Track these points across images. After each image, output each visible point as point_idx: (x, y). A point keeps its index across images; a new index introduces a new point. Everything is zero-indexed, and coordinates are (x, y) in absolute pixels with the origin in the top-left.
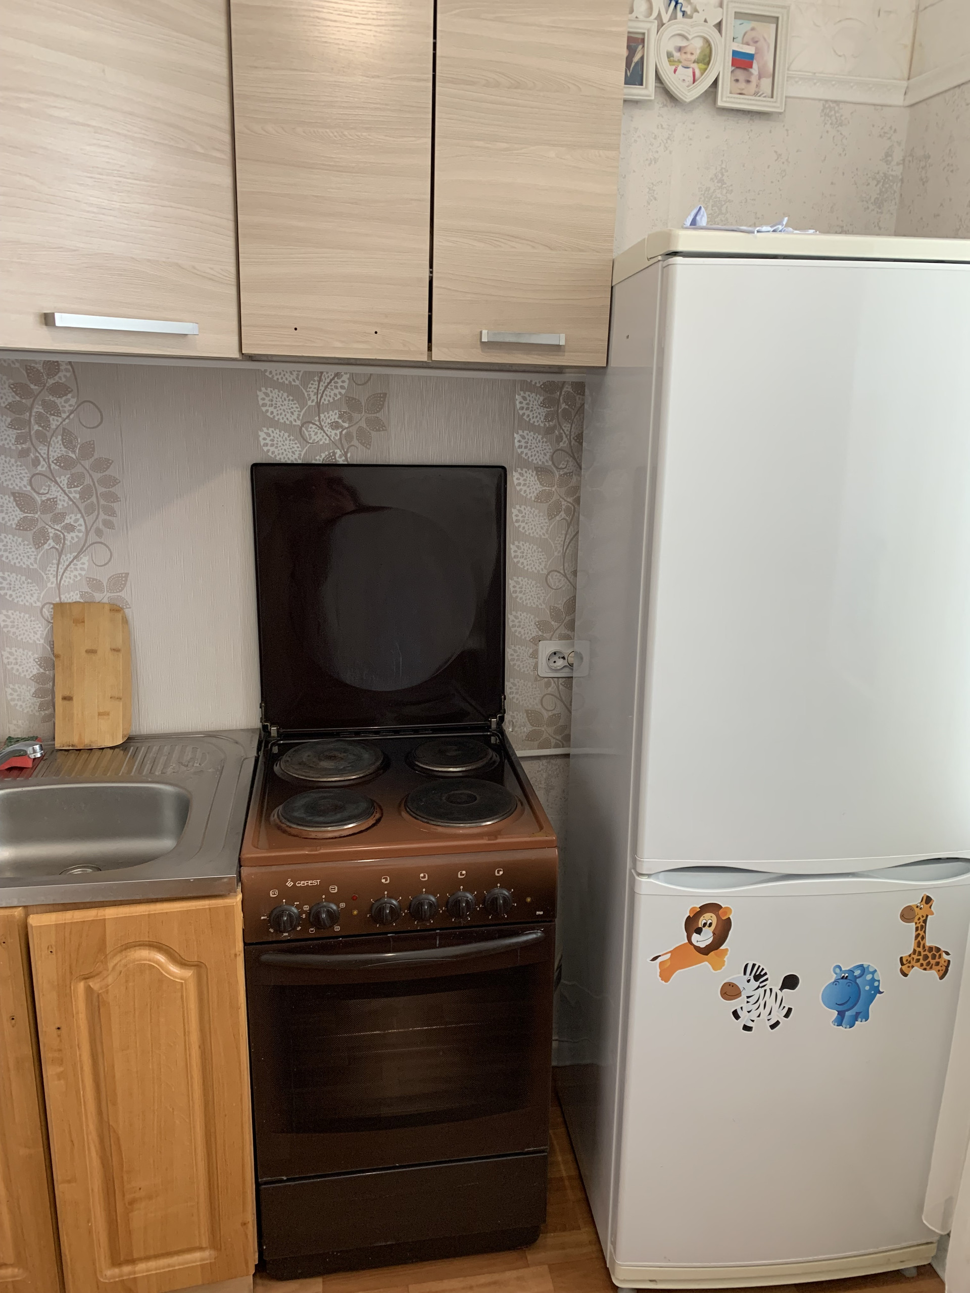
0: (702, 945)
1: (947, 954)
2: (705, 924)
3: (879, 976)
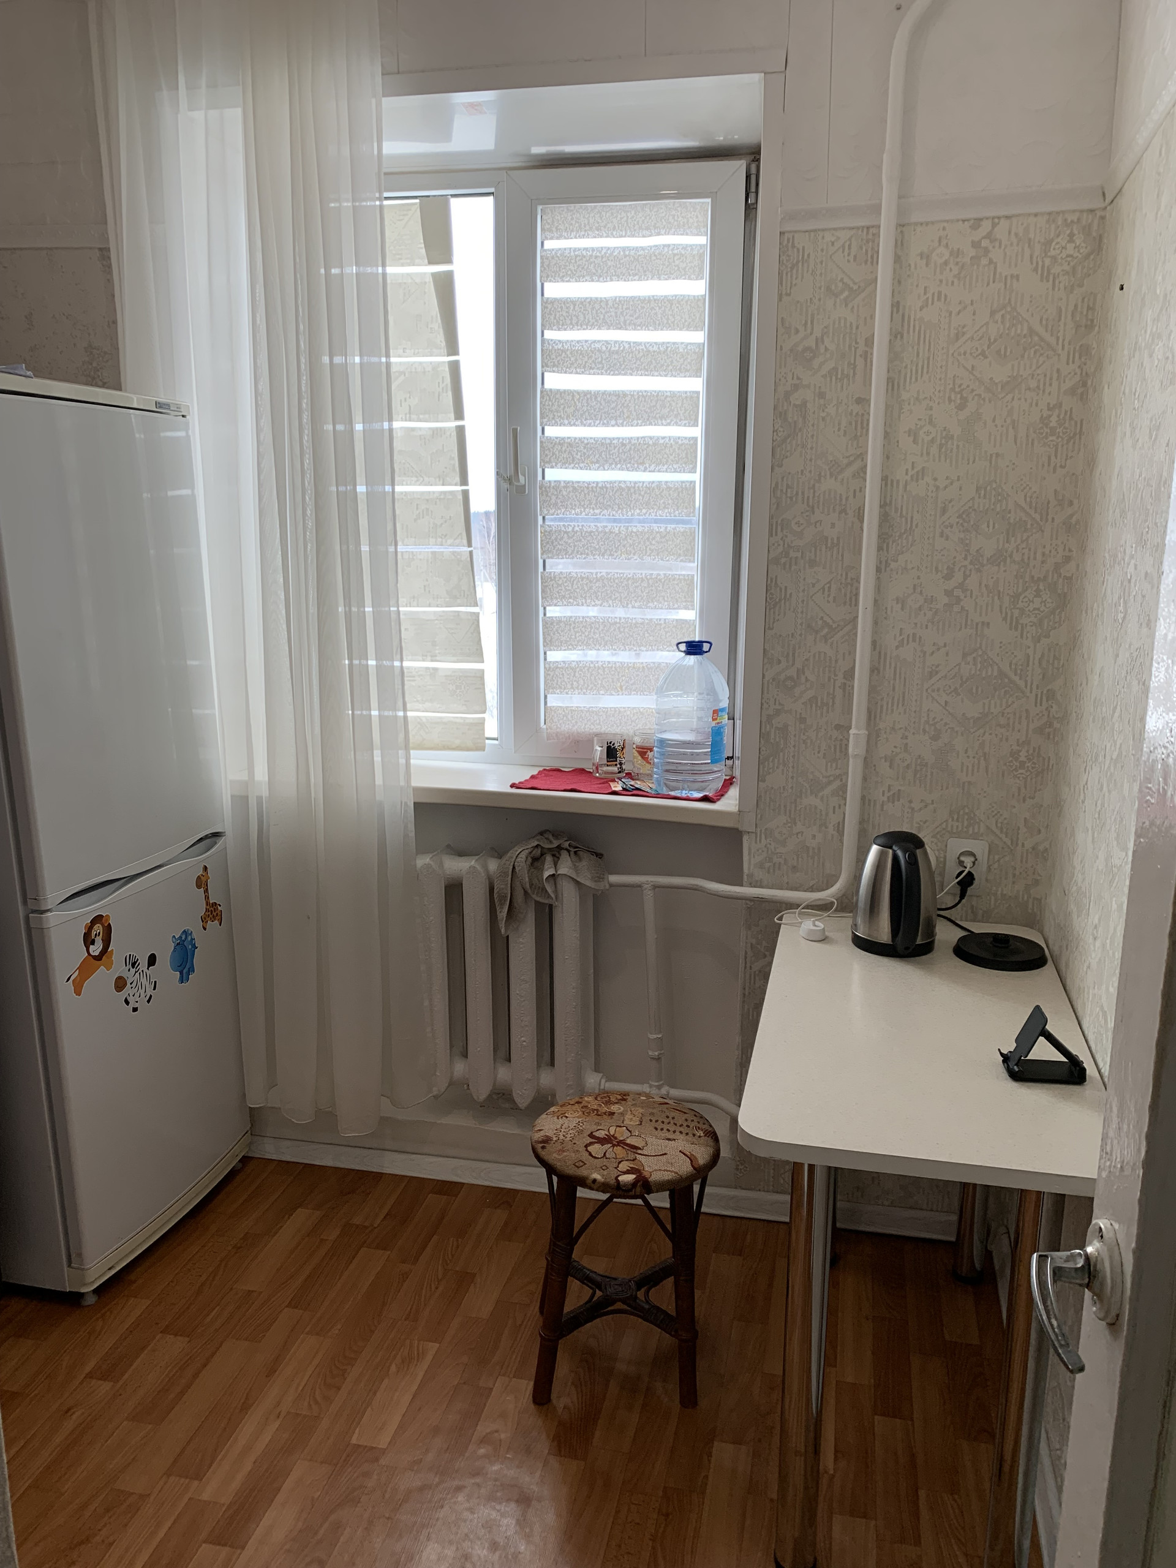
0: (97, 953)
1: (220, 906)
2: (96, 934)
3: (194, 935)
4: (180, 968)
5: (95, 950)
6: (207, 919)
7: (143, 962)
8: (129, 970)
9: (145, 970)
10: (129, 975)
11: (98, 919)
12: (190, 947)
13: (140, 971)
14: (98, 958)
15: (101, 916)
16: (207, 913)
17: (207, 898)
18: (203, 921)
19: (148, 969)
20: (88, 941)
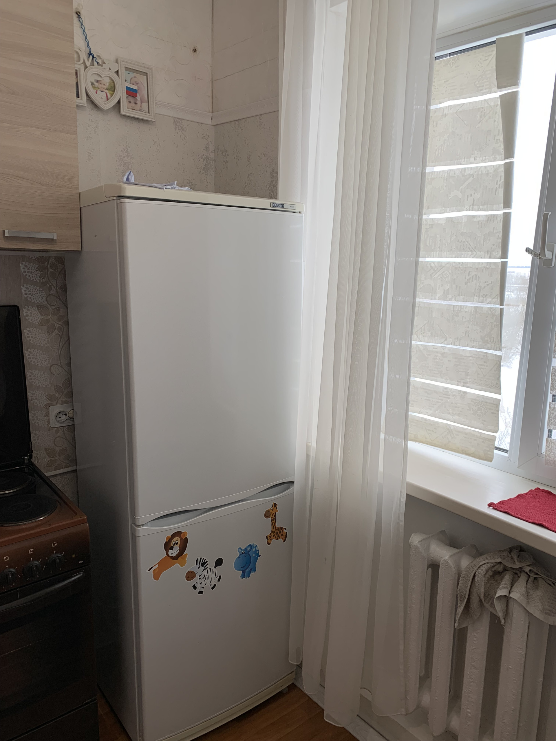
0: (174, 555)
1: (285, 529)
2: (175, 544)
3: (258, 548)
4: (243, 569)
5: (173, 553)
6: (272, 537)
7: (211, 564)
8: (199, 568)
9: (212, 568)
10: (199, 571)
11: (178, 534)
12: (254, 555)
13: (208, 569)
14: (176, 558)
15: (181, 532)
16: (273, 534)
17: (274, 524)
18: (267, 539)
19: (215, 567)
20: (168, 546)
